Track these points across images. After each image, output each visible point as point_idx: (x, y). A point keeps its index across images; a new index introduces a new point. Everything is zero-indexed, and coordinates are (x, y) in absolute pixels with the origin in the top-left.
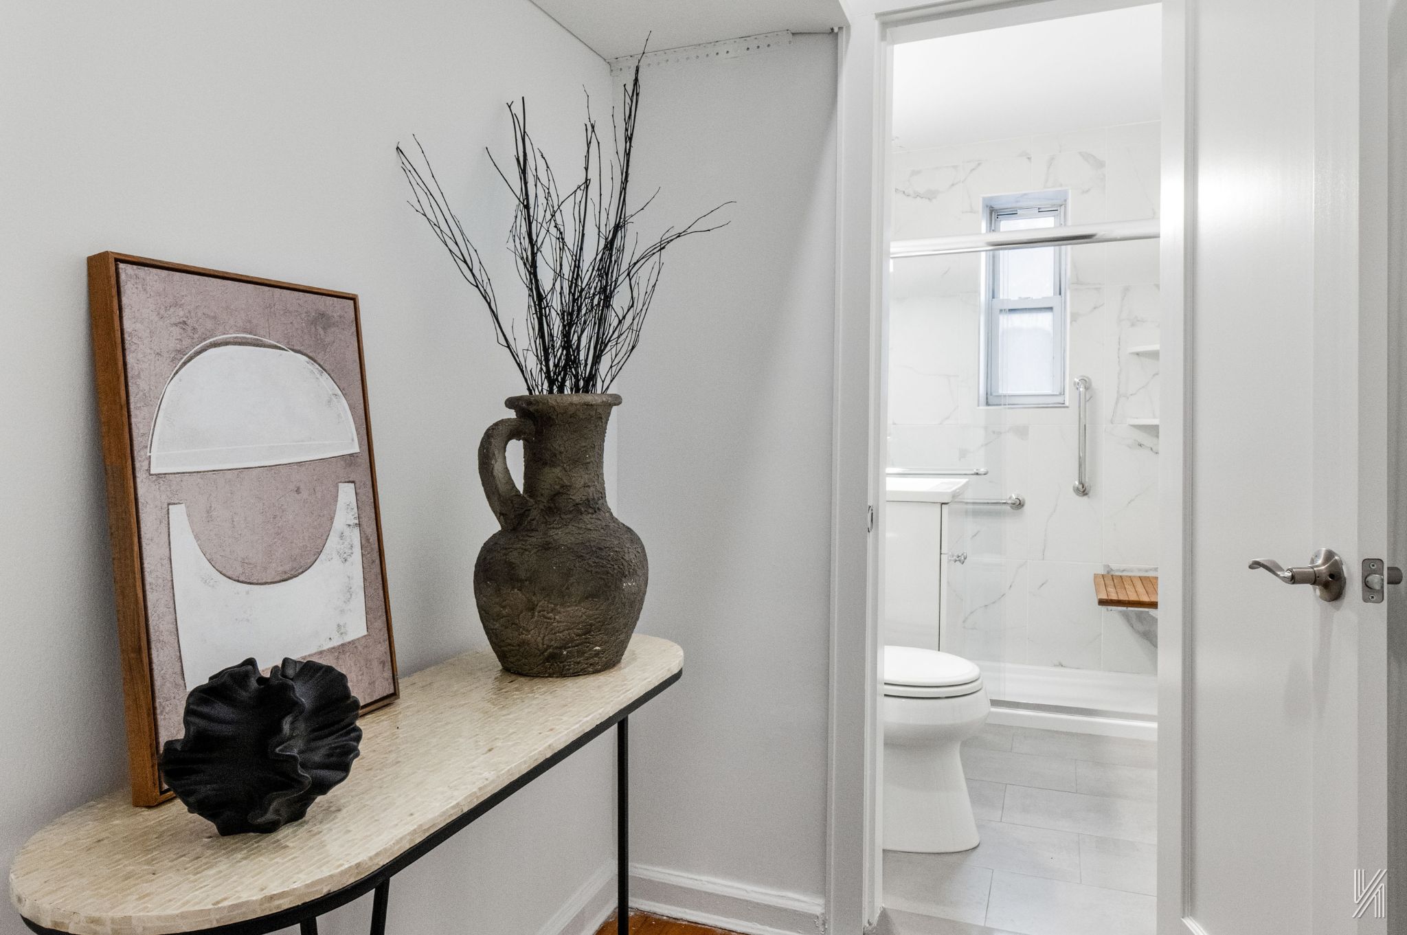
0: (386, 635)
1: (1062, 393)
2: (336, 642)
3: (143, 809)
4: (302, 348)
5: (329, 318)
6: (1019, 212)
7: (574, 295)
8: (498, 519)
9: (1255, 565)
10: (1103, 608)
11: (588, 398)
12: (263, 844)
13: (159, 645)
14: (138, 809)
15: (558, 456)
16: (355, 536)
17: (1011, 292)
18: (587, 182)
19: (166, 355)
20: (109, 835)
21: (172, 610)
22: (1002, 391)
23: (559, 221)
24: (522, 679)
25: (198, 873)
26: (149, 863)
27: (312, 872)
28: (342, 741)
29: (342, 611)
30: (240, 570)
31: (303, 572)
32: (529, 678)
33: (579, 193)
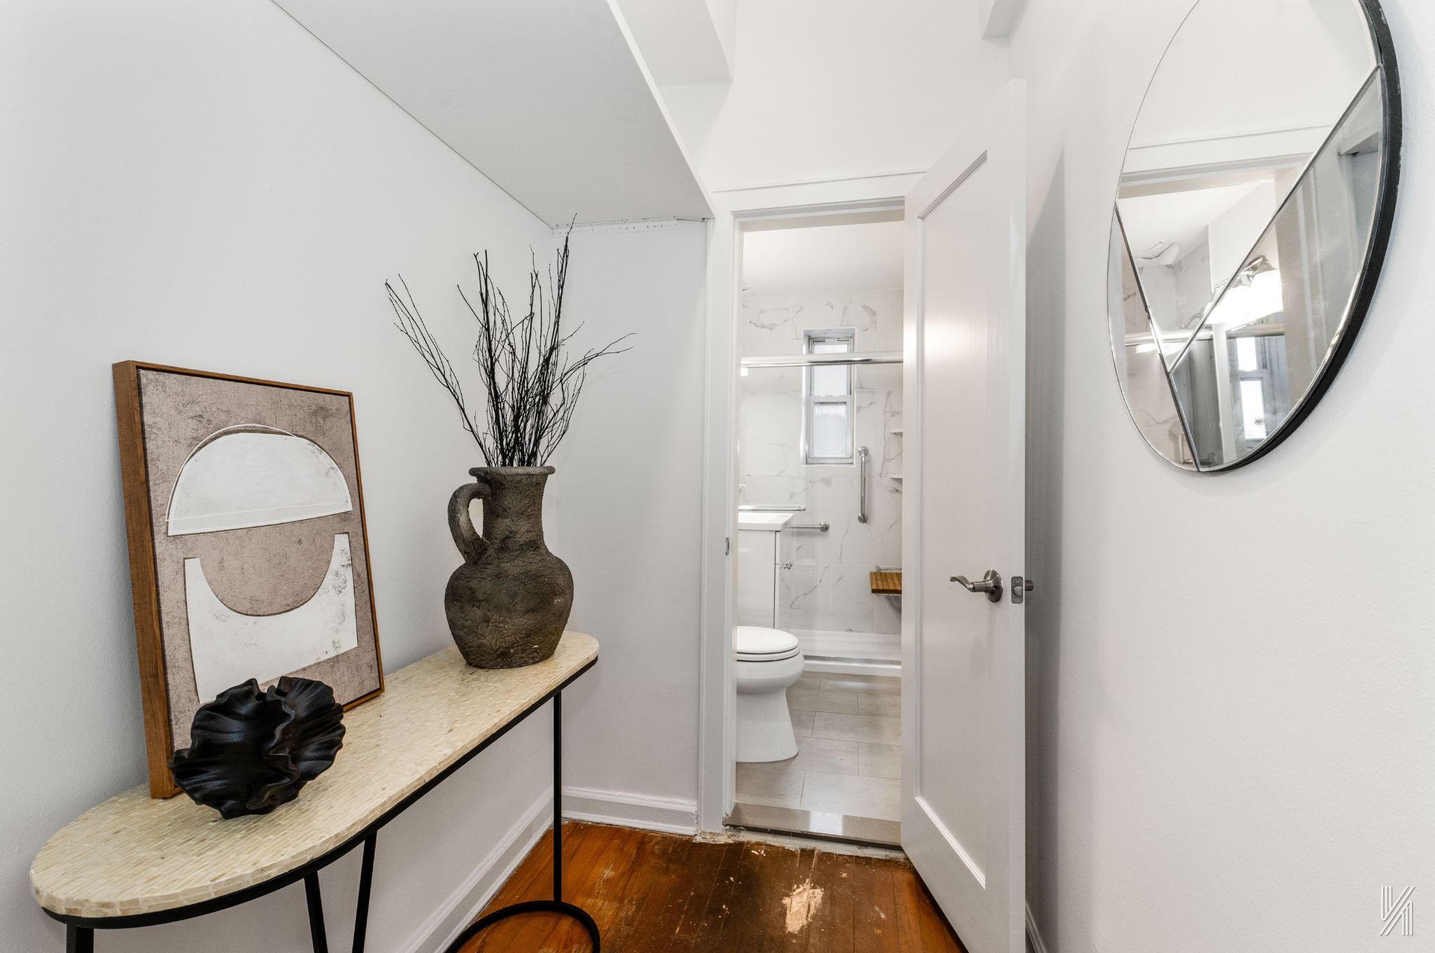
0: (374, 646)
1: (852, 457)
2: (332, 654)
3: (161, 800)
4: (303, 434)
5: (327, 410)
6: (826, 340)
7: (521, 395)
8: (464, 556)
9: (953, 579)
10: (875, 595)
11: (531, 470)
12: (260, 824)
13: (175, 670)
14: (156, 801)
15: (508, 511)
16: (348, 574)
17: (821, 391)
18: (532, 314)
19: (183, 441)
20: (127, 826)
21: (187, 641)
22: (817, 455)
23: (512, 341)
24: (480, 671)
25: (201, 854)
26: (159, 849)
27: (298, 845)
28: (327, 738)
29: (337, 631)
30: (249, 606)
31: (303, 604)
32: (486, 670)
33: (526, 322)
